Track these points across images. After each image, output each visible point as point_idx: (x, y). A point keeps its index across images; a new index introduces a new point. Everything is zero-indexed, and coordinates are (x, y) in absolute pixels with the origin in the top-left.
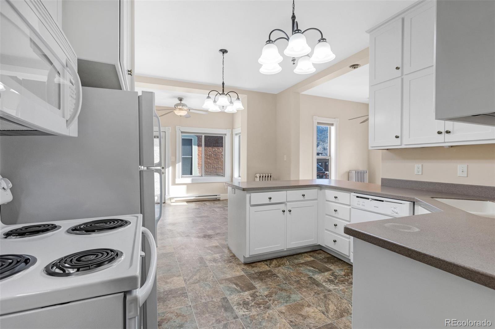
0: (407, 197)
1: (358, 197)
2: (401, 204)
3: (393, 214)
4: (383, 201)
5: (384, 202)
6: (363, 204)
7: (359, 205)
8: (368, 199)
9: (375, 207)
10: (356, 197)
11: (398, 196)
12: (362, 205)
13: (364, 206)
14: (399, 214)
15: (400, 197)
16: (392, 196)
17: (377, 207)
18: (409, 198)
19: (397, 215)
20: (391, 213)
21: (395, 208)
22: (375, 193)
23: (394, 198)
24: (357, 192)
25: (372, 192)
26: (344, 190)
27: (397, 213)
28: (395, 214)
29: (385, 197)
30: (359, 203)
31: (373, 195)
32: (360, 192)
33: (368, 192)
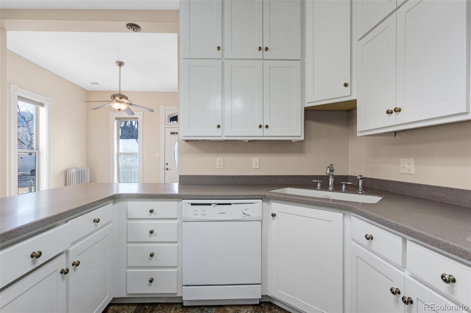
0: (258, 195)
1: (192, 204)
2: (253, 203)
3: (245, 217)
4: (230, 204)
5: (232, 205)
6: (203, 212)
7: (197, 215)
8: (210, 204)
9: (220, 213)
11: (247, 195)
12: (202, 215)
13: (205, 215)
14: (251, 216)
15: (251, 195)
16: (241, 195)
17: (224, 213)
18: (260, 195)
19: (249, 217)
20: (242, 217)
21: (247, 210)
22: (218, 196)
23: (243, 198)
24: (191, 198)
25: (214, 195)
26: (167, 198)
27: (249, 216)
28: (247, 217)
29: (232, 198)
30: (196, 213)
31: (215, 198)
32: (195, 197)
33: (208, 195)
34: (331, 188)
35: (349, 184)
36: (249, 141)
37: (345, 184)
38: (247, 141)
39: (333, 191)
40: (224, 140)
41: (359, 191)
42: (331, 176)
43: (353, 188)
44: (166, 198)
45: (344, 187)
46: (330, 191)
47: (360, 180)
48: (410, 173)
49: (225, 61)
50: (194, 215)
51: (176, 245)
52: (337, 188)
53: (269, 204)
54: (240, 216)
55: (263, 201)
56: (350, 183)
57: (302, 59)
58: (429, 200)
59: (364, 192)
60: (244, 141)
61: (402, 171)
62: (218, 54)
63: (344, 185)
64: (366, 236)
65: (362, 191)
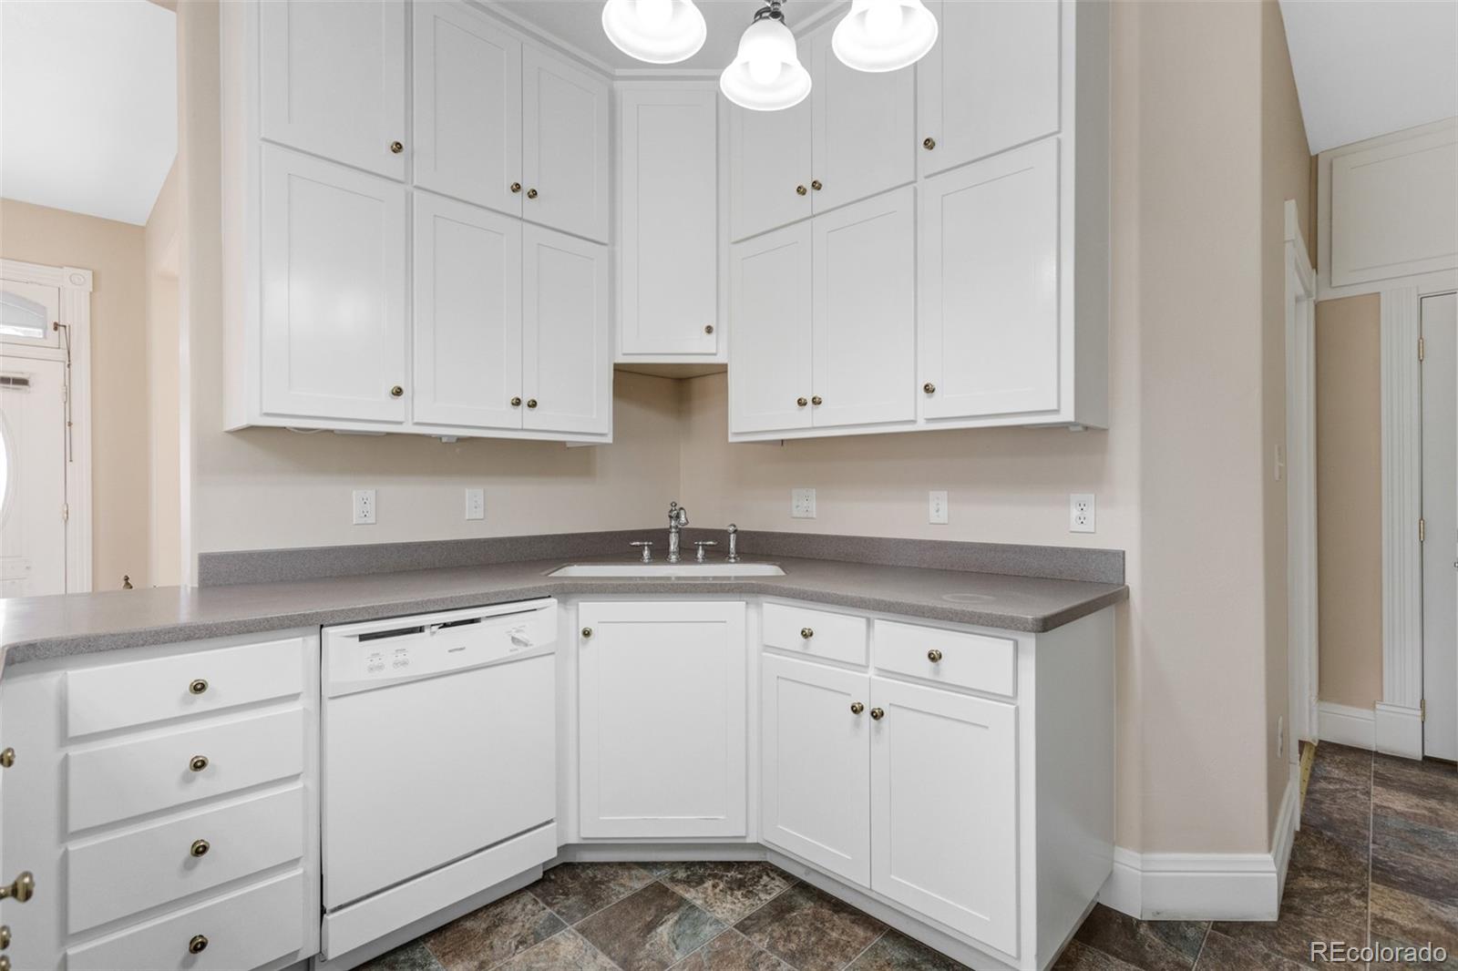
0: (547, 586)
1: (363, 638)
2: (535, 610)
3: (516, 650)
4: (477, 620)
5: (483, 623)
6: (401, 657)
7: (380, 667)
8: (420, 629)
9: (450, 651)
10: (358, 639)
11: (521, 590)
12: (396, 664)
13: (405, 663)
14: (531, 645)
15: (528, 590)
16: (503, 593)
17: (461, 649)
18: (550, 586)
19: (527, 649)
20: (511, 651)
21: (522, 631)
22: (443, 600)
23: (510, 600)
24: (355, 619)
25: (429, 600)
26: (268, 630)
27: (526, 645)
28: (521, 650)
29: (481, 604)
30: (376, 662)
31: (432, 610)
32: (369, 613)
33: (410, 603)
34: (673, 558)
35: (710, 545)
36: (460, 440)
37: (703, 545)
38: (454, 440)
39: (679, 562)
40: (381, 433)
41: (730, 558)
42: (673, 530)
43: (718, 553)
44: (261, 630)
45: (700, 553)
46: (672, 564)
47: (732, 536)
48: (810, 516)
49: (416, 193)
50: (372, 669)
51: (298, 785)
52: (687, 555)
53: (568, 607)
54: (507, 650)
55: (559, 602)
56: (711, 543)
57: (609, 243)
58: (839, 561)
59: (739, 559)
60: (441, 439)
61: (795, 514)
62: (396, 163)
63: (701, 547)
64: (803, 632)
65: (735, 558)
